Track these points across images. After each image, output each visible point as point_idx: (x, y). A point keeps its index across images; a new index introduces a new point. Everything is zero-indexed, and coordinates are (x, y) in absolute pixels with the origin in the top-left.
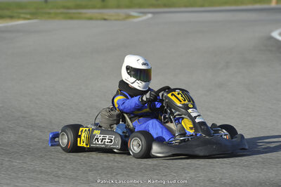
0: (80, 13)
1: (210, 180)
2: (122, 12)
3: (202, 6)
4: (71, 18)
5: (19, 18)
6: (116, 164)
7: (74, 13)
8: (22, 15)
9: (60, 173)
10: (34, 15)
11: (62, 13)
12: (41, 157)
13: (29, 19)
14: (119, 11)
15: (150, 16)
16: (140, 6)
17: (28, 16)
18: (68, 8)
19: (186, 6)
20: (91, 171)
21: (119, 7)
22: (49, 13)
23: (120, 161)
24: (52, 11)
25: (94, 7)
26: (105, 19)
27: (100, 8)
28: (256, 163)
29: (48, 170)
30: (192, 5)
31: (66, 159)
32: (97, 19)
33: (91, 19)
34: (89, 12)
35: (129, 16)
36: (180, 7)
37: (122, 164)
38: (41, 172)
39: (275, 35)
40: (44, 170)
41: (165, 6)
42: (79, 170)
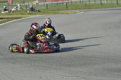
0: (59, 12)
1: (104, 68)
3: (101, 8)
4: (56, 14)
6: (71, 63)
7: (56, 12)
9: (51, 67)
10: (43, 13)
11: (53, 12)
12: (45, 61)
13: (41, 15)
14: (72, 11)
15: (83, 12)
16: (80, 9)
17: (41, 14)
18: (55, 10)
19: (96, 9)
20: (62, 66)
21: (72, 9)
22: (48, 12)
24: (49, 12)
25: (64, 10)
26: (67, 14)
27: (66, 10)
28: (120, 62)
29: (47, 66)
30: (98, 8)
32: (64, 14)
33: (63, 14)
34: (62, 12)
35: (76, 13)
36: (94, 9)
37: (73, 63)
38: (45, 66)
41: (88, 9)
42: (58, 65)
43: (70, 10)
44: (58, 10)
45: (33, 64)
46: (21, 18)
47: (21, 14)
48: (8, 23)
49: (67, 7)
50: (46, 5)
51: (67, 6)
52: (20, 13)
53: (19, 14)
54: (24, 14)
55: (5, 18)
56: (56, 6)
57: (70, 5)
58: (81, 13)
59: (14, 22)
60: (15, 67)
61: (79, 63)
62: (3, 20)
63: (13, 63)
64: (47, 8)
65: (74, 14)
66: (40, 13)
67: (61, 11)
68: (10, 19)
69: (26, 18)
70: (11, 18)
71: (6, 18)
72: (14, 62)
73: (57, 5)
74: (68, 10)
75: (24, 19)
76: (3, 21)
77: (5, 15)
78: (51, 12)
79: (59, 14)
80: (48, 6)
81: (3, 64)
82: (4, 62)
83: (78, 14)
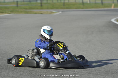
0: (31, 11)
2: (49, 11)
3: (83, 8)
4: (28, 13)
5: (6, 13)
7: (29, 11)
8: (7, 12)
10: (12, 12)
11: (24, 11)
12: (13, 70)
13: (10, 13)
15: (61, 12)
16: (57, 8)
17: (9, 12)
18: (27, 9)
19: (76, 9)
20: (33, 76)
21: (48, 8)
22: (18, 11)
23: (46, 72)
24: (20, 10)
25: (37, 9)
26: (42, 14)
27: (40, 9)
28: (103, 74)
29: (16, 76)
30: (78, 8)
31: (23, 71)
32: (38, 14)
33: (36, 13)
34: (35, 11)
35: (52, 13)
36: (73, 9)
39: (113, 20)
40: (14, 76)
41: (67, 8)
42: (28, 76)
43: (45, 9)
44: (31, 8)
49: (41, 6)
51: (41, 3)
56: (27, 4)
57: (45, 4)
58: (58, 13)
64: (17, 6)
65: (50, 14)
73: (29, 3)
74: (42, 9)
79: (31, 13)
80: (19, 3)
83: (55, 14)
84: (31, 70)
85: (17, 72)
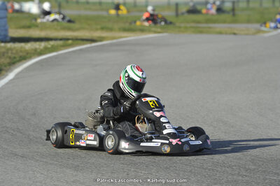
44: (209, 21)
45: (133, 174)
46: (101, 41)
47: (102, 29)
48: (66, 53)
49: (234, 15)
50: (174, 7)
51: (233, 9)
52: (99, 27)
53: (97, 29)
54: (111, 30)
55: (56, 39)
57: (243, 10)
59: (81, 50)
60: (82, 181)
61: (265, 179)
62: (52, 43)
63: (76, 168)
64: (177, 15)
65: (254, 34)
66: (156, 30)
67: (216, 25)
68: (70, 42)
69: (115, 41)
70: (72, 39)
71: (61, 39)
72: (78, 166)
74: (235, 22)
75: (111, 45)
76: (53, 46)
77: (56, 29)
78: (188, 25)
79: (208, 32)
80: (180, 7)
81: (48, 170)
82: (50, 164)
83: (266, 35)
84: (209, 170)
85: (177, 172)
